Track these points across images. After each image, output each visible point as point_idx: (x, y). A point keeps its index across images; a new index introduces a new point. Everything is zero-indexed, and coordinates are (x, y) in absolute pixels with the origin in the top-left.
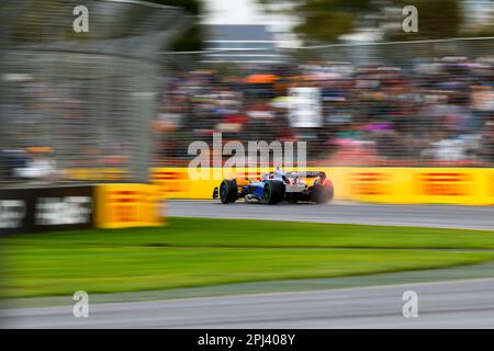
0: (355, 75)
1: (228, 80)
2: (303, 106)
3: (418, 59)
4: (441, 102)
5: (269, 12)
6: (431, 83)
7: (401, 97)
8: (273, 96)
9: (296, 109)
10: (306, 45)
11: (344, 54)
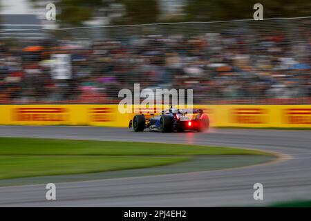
0: (93, 46)
1: (11, 49)
2: (59, 66)
3: (133, 37)
4: (146, 63)
5: (37, 7)
6: (141, 51)
7: (121, 60)
8: (40, 59)
9: (56, 68)
10: (61, 27)
11: (86, 33)
